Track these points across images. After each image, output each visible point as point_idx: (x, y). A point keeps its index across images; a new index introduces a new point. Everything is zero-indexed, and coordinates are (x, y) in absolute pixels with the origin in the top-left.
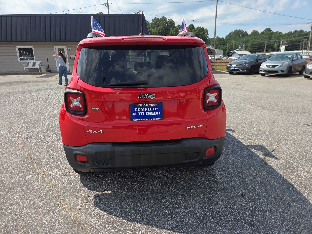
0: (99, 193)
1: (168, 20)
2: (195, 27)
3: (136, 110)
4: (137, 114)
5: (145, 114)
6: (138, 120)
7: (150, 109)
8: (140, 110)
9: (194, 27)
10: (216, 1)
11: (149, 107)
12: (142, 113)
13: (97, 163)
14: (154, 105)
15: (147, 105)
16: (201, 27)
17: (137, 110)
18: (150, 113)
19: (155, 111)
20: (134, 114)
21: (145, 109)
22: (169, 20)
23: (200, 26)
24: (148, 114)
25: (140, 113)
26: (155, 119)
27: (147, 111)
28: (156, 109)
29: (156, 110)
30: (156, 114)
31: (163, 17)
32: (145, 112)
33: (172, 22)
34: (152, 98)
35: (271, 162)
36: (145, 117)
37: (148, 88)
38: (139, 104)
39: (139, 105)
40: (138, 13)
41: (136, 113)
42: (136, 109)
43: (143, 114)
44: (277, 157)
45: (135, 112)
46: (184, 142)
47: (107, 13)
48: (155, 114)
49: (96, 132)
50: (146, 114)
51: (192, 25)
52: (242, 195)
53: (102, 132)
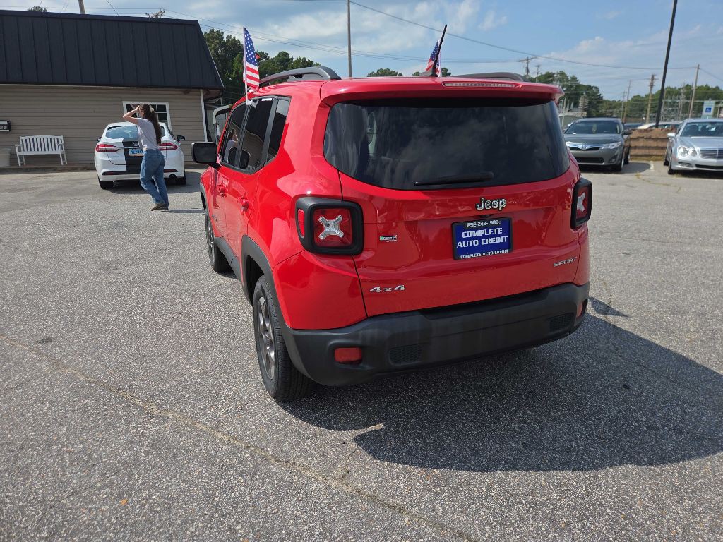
0: (362, 433)
1: (225, 39)
2: (292, 59)
3: (464, 237)
4: (466, 245)
5: (480, 242)
6: (469, 256)
7: (488, 232)
8: (471, 236)
9: (290, 57)
10: (347, 2)
11: (487, 228)
12: (474, 241)
13: (391, 359)
14: (496, 222)
15: (484, 224)
16: (306, 59)
17: (466, 235)
18: (488, 241)
19: (498, 235)
20: (460, 244)
21: (480, 233)
22: (228, 37)
23: (303, 57)
24: (485, 242)
25: (471, 242)
26: (498, 252)
27: (484, 236)
28: (499, 230)
29: (499, 233)
30: (499, 241)
31: (212, 31)
32: (479, 238)
33: (236, 44)
34: (500, 209)
35: (622, 323)
36: (481, 248)
37: (485, 188)
38: (470, 222)
39: (469, 225)
40: (157, 15)
41: (464, 242)
42: (463, 233)
43: (476, 243)
44: (625, 313)
45: (462, 240)
46: (552, 293)
47: (78, 12)
48: (497, 242)
49: (389, 290)
50: (483, 243)
51: (285, 54)
52: (625, 386)
53: (403, 288)
